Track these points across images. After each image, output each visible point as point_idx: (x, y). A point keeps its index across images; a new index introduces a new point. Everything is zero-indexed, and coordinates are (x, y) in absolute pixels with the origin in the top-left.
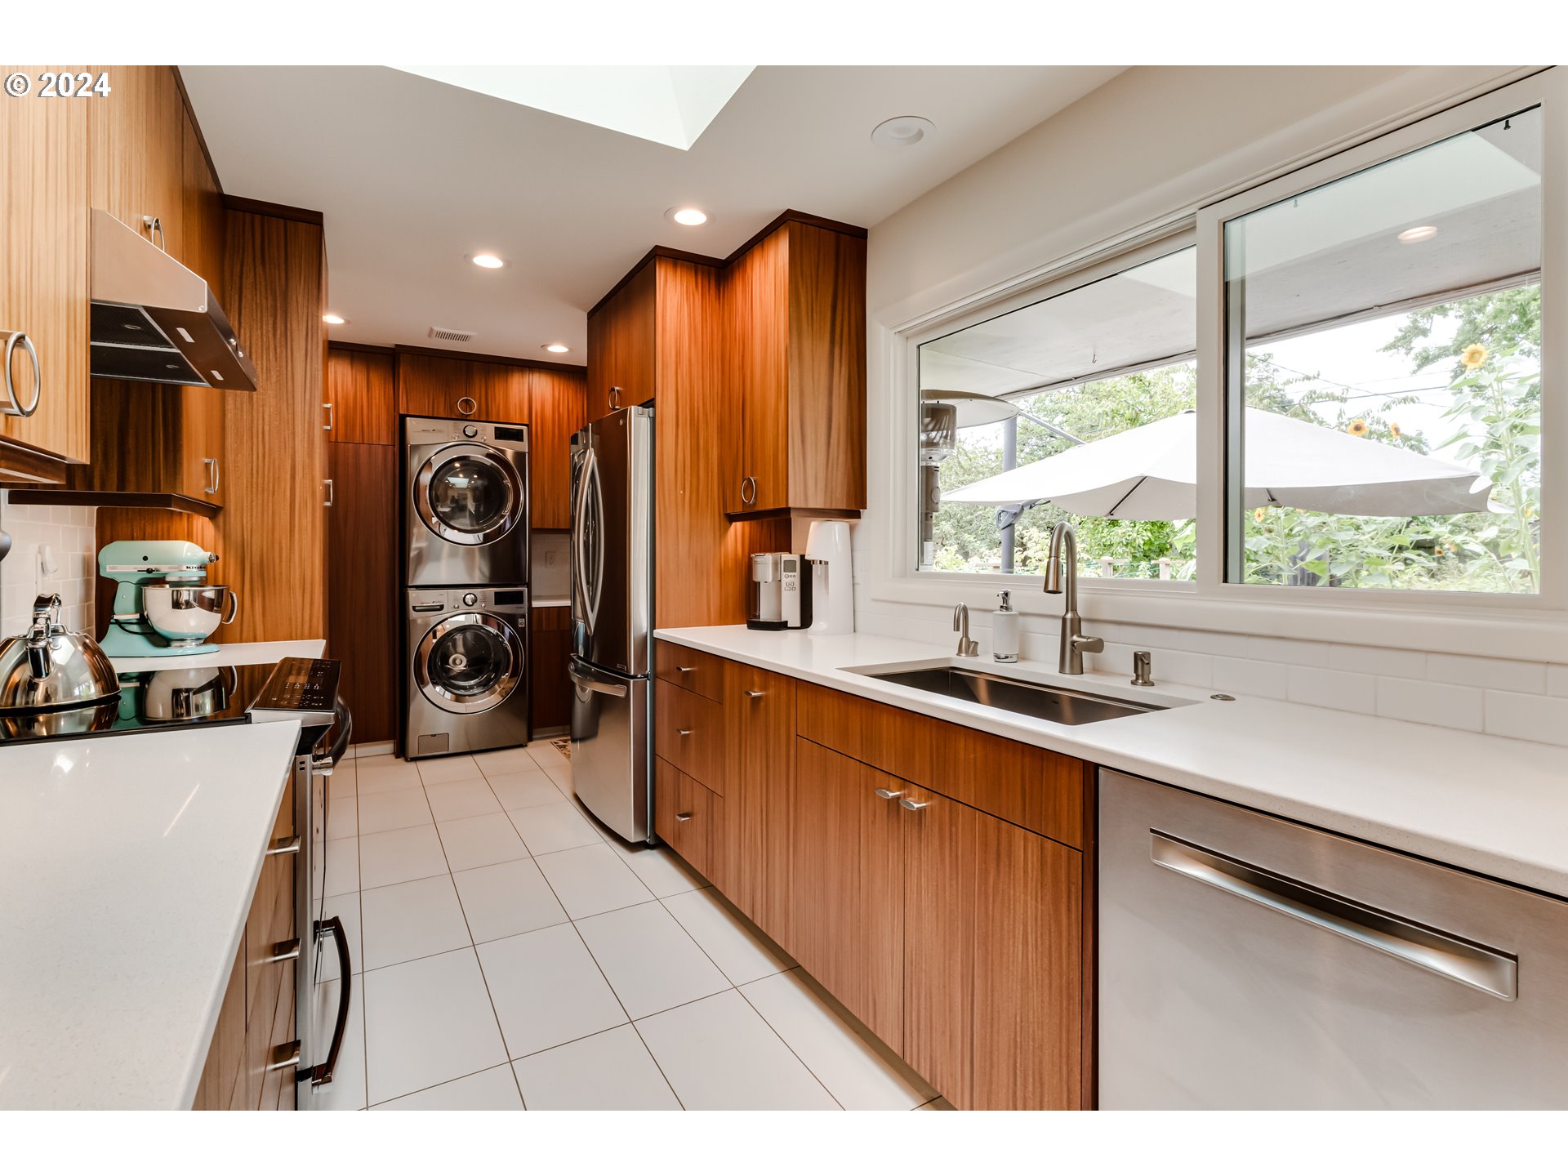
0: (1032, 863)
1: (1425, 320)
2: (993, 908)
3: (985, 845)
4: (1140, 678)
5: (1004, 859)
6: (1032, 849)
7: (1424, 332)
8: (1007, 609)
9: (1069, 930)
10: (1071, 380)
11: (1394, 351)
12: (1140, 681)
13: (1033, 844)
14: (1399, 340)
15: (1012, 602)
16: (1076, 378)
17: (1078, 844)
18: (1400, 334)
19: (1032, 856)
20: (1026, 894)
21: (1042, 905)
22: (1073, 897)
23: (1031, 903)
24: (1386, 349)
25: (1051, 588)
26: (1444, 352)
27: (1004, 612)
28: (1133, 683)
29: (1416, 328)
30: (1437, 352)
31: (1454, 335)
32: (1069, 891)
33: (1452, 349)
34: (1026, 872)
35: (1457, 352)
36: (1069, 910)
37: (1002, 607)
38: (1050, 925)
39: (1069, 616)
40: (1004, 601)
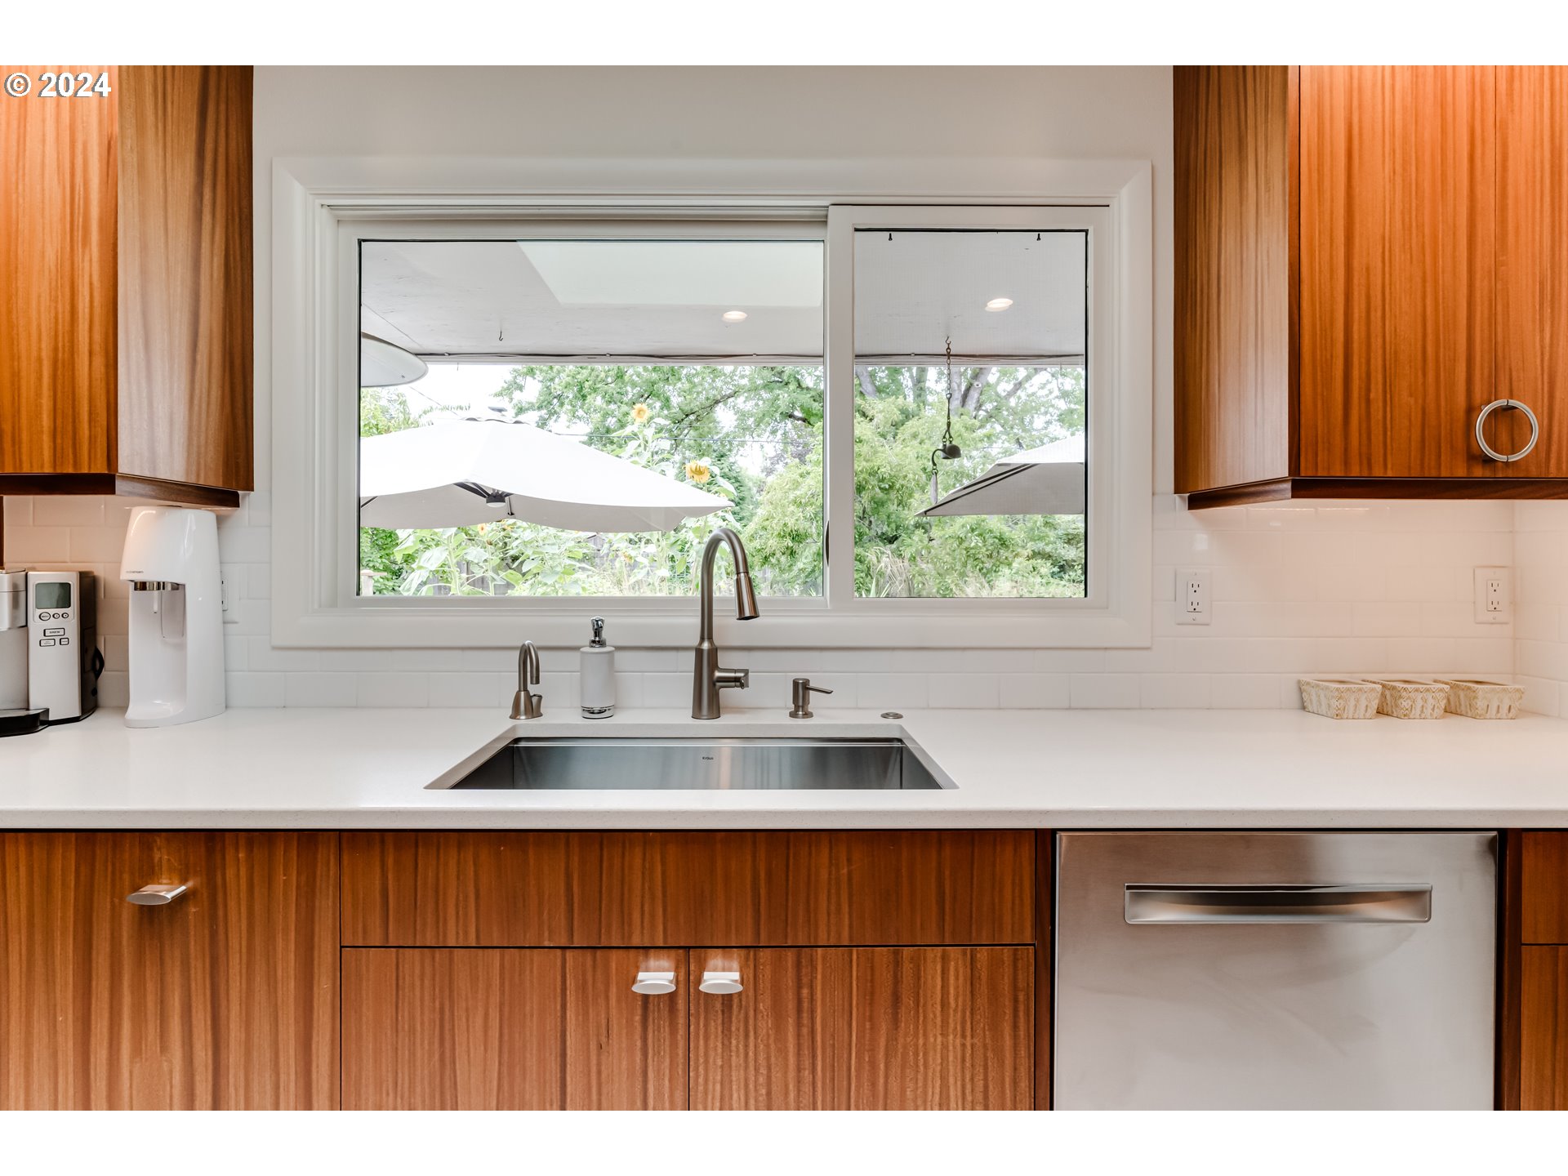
0: (957, 988)
1: (521, 378)
2: (887, 1077)
3: (870, 995)
4: (801, 709)
5: (907, 1001)
6: (957, 970)
7: (521, 388)
8: (601, 643)
9: (1015, 1050)
10: (443, 355)
11: (501, 397)
12: (801, 713)
13: (957, 964)
14: (505, 390)
15: (605, 634)
16: (449, 354)
17: (1028, 937)
18: (506, 386)
19: (957, 978)
20: (944, 1035)
21: (972, 1037)
22: (1021, 1008)
23: (954, 1041)
24: (496, 395)
25: (747, 614)
26: (531, 407)
27: (598, 649)
28: (794, 715)
29: (516, 383)
30: (527, 406)
31: (537, 395)
32: (1016, 1001)
33: (537, 405)
34: (944, 1004)
35: (540, 408)
36: (1015, 1027)
37: (594, 642)
38: (986, 1059)
39: (706, 646)
40: (595, 633)
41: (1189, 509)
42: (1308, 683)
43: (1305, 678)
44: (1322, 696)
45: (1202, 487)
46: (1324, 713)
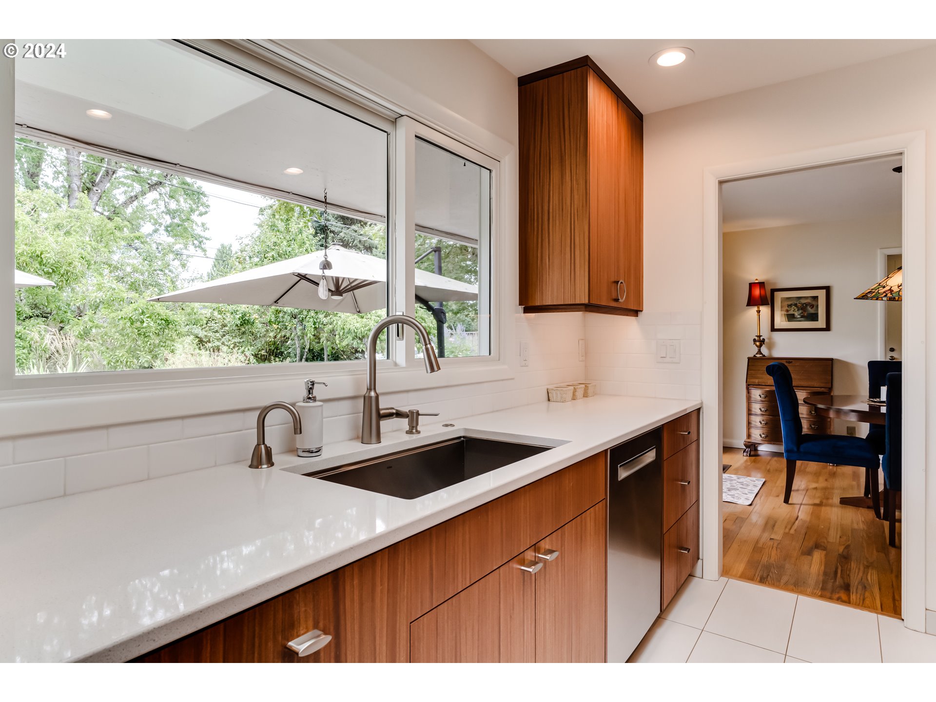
4: (414, 428)
12: (413, 431)
28: (409, 433)
37: (307, 398)
39: (373, 393)
40: (309, 391)
41: (524, 313)
42: (552, 389)
43: (550, 387)
44: (559, 394)
45: (531, 304)
46: (559, 401)
